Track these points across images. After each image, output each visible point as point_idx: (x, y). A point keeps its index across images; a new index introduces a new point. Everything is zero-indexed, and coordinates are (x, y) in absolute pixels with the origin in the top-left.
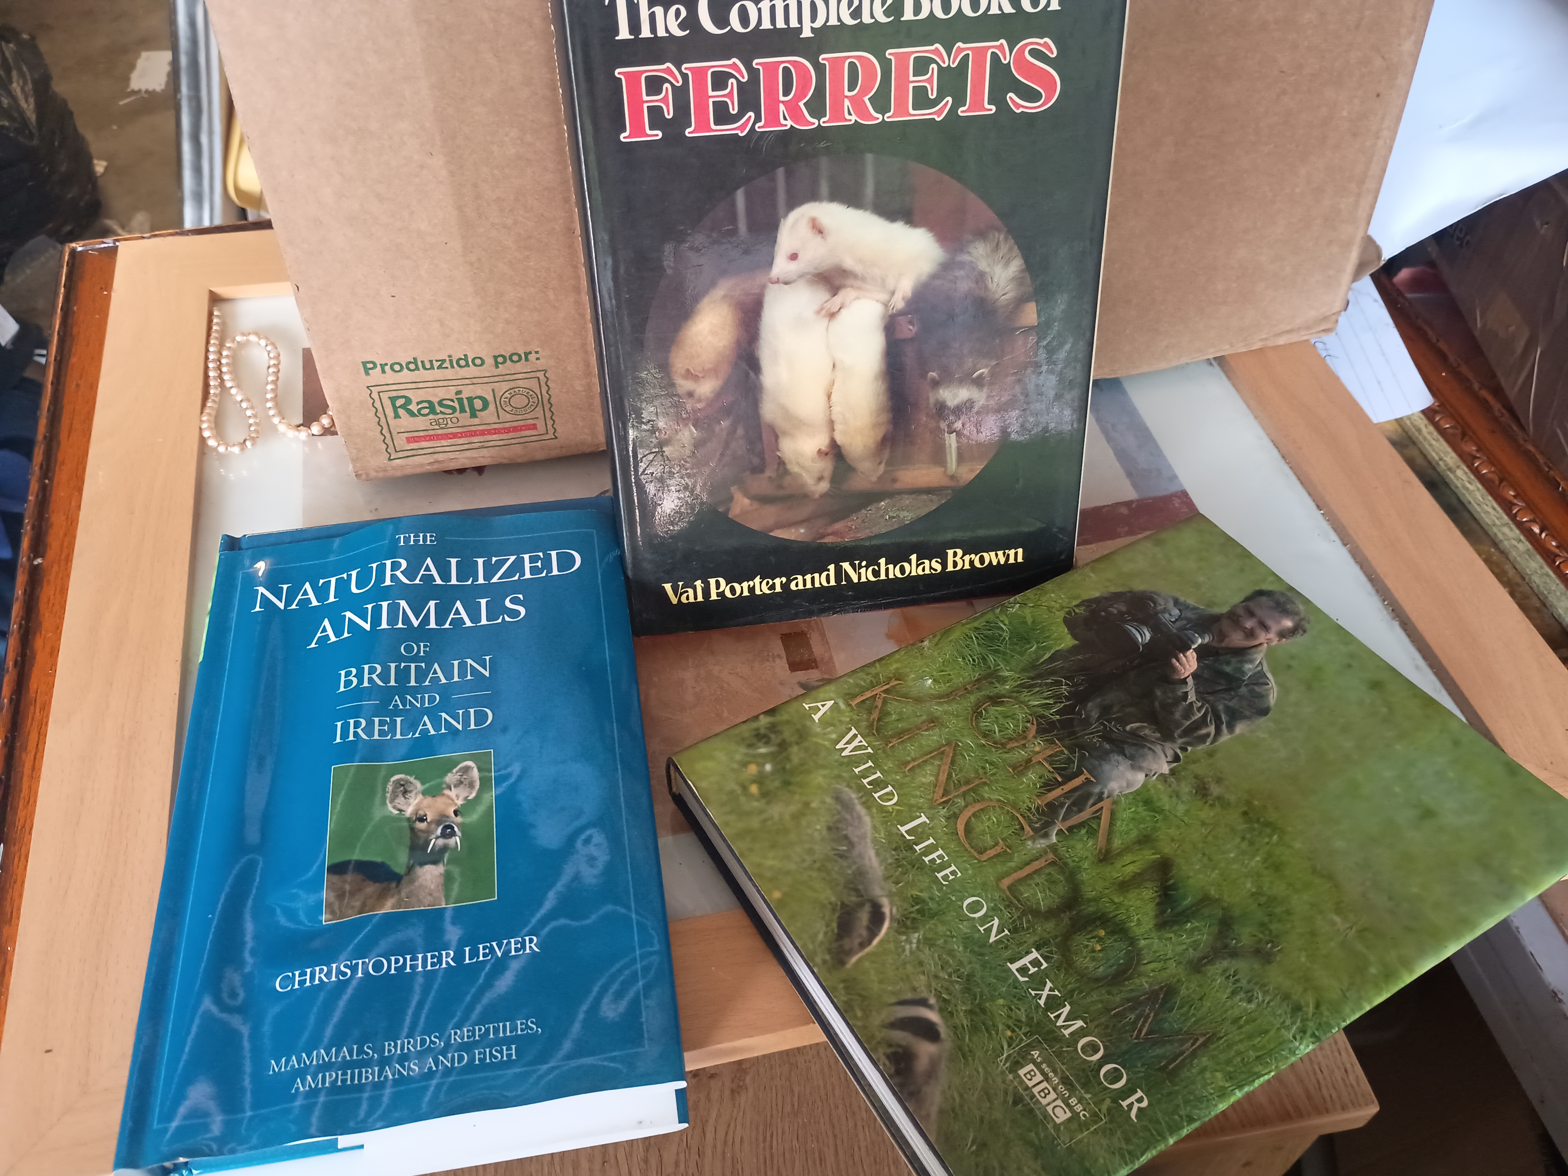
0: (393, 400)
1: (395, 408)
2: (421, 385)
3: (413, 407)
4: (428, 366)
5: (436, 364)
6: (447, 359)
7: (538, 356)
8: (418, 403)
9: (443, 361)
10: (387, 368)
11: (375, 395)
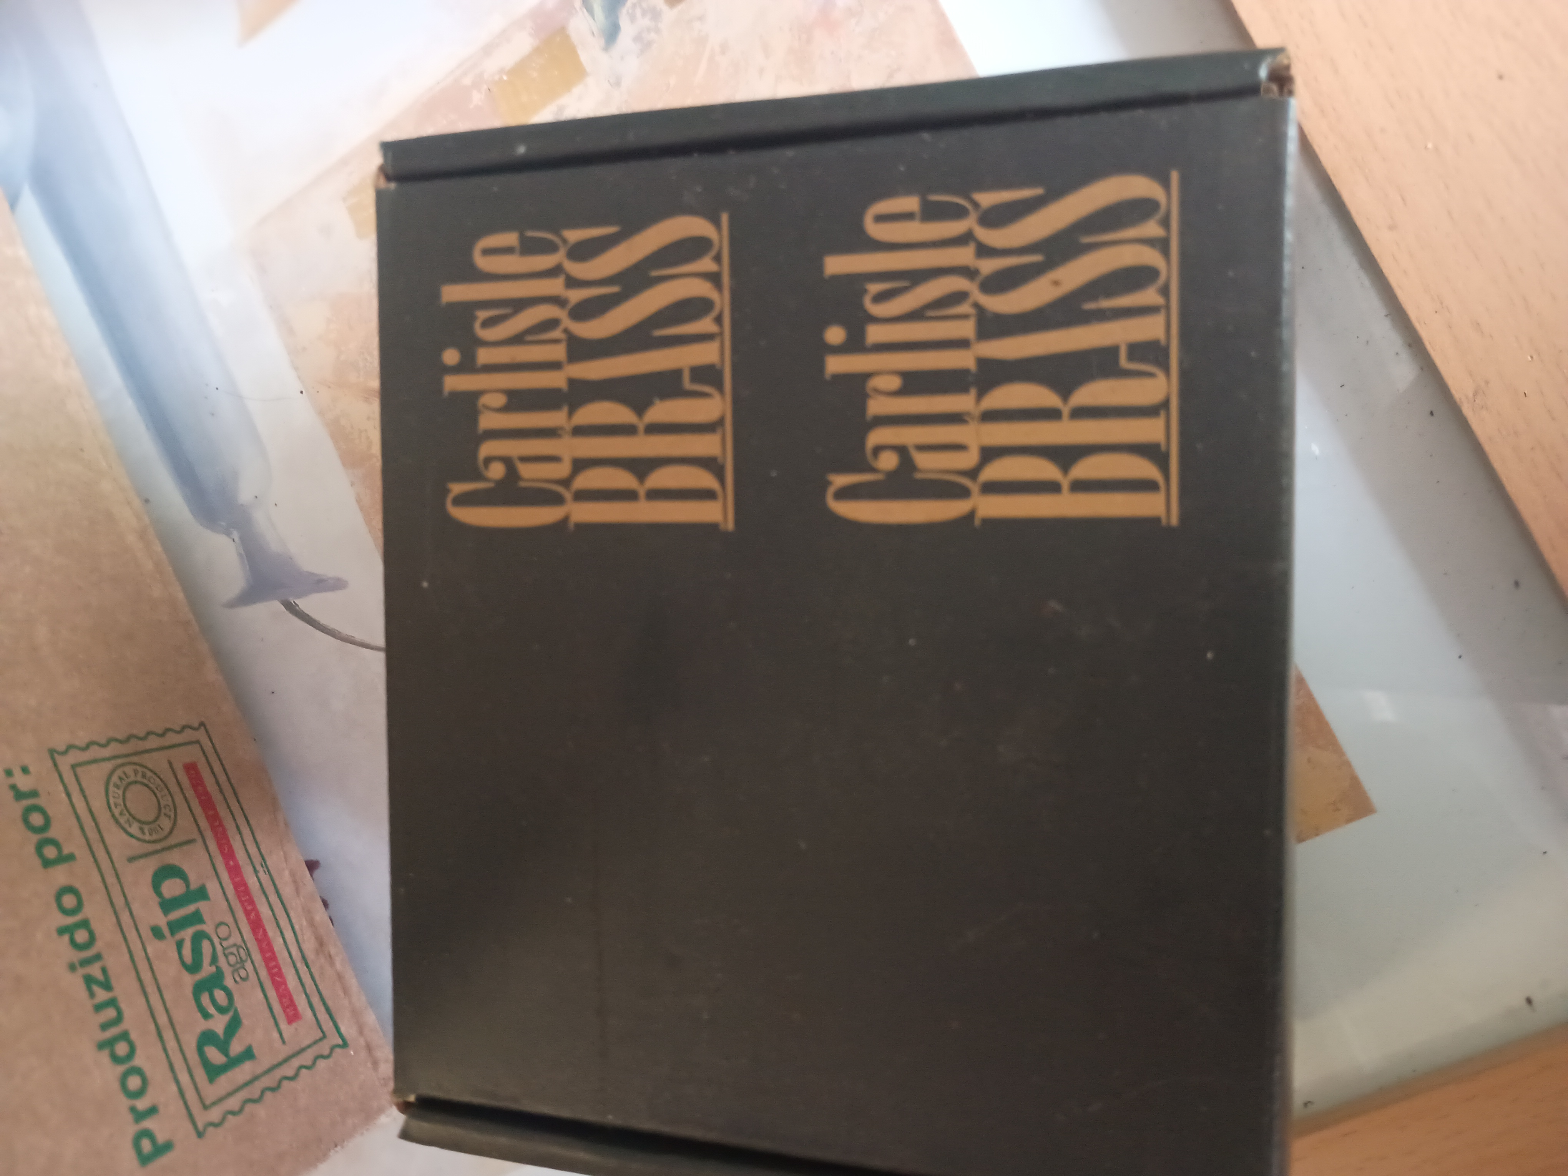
0: (213, 1072)
1: (233, 1062)
2: (163, 1019)
3: (219, 1024)
5: (102, 995)
6: (81, 971)
7: (17, 772)
8: (206, 1015)
9: (89, 980)
10: (142, 1104)
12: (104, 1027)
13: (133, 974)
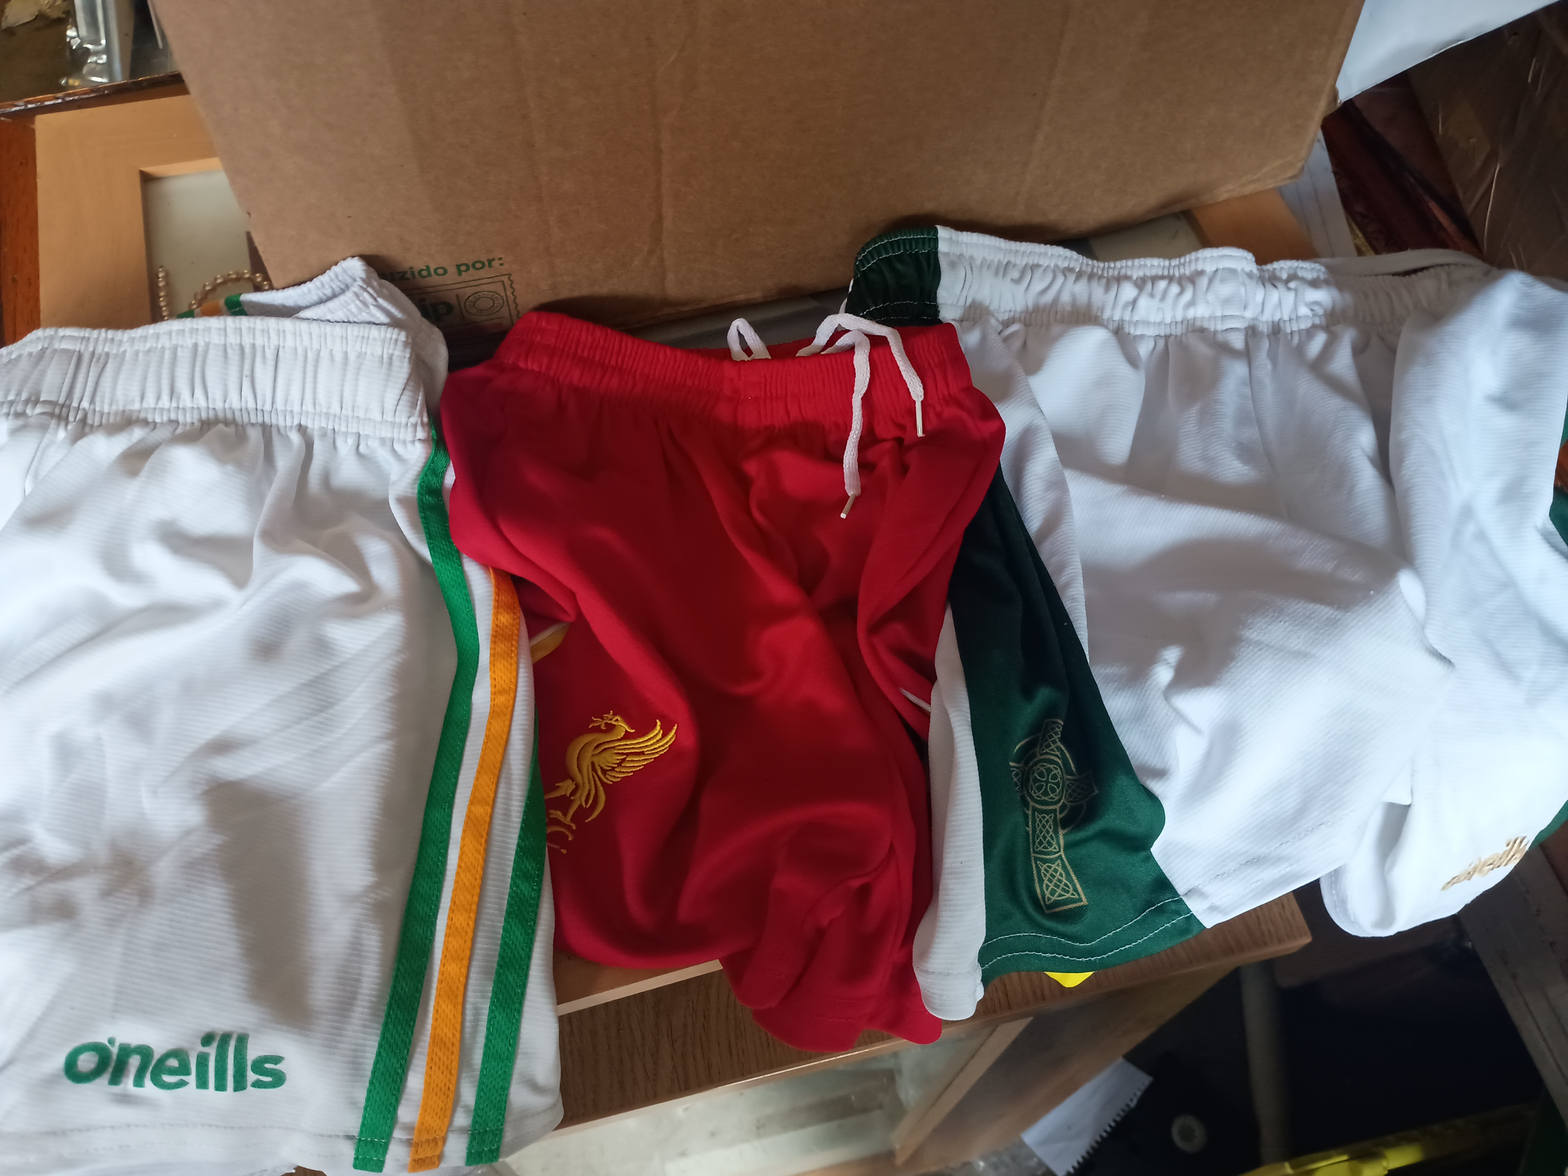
6: (409, 271)
7: (501, 262)
9: (405, 273)
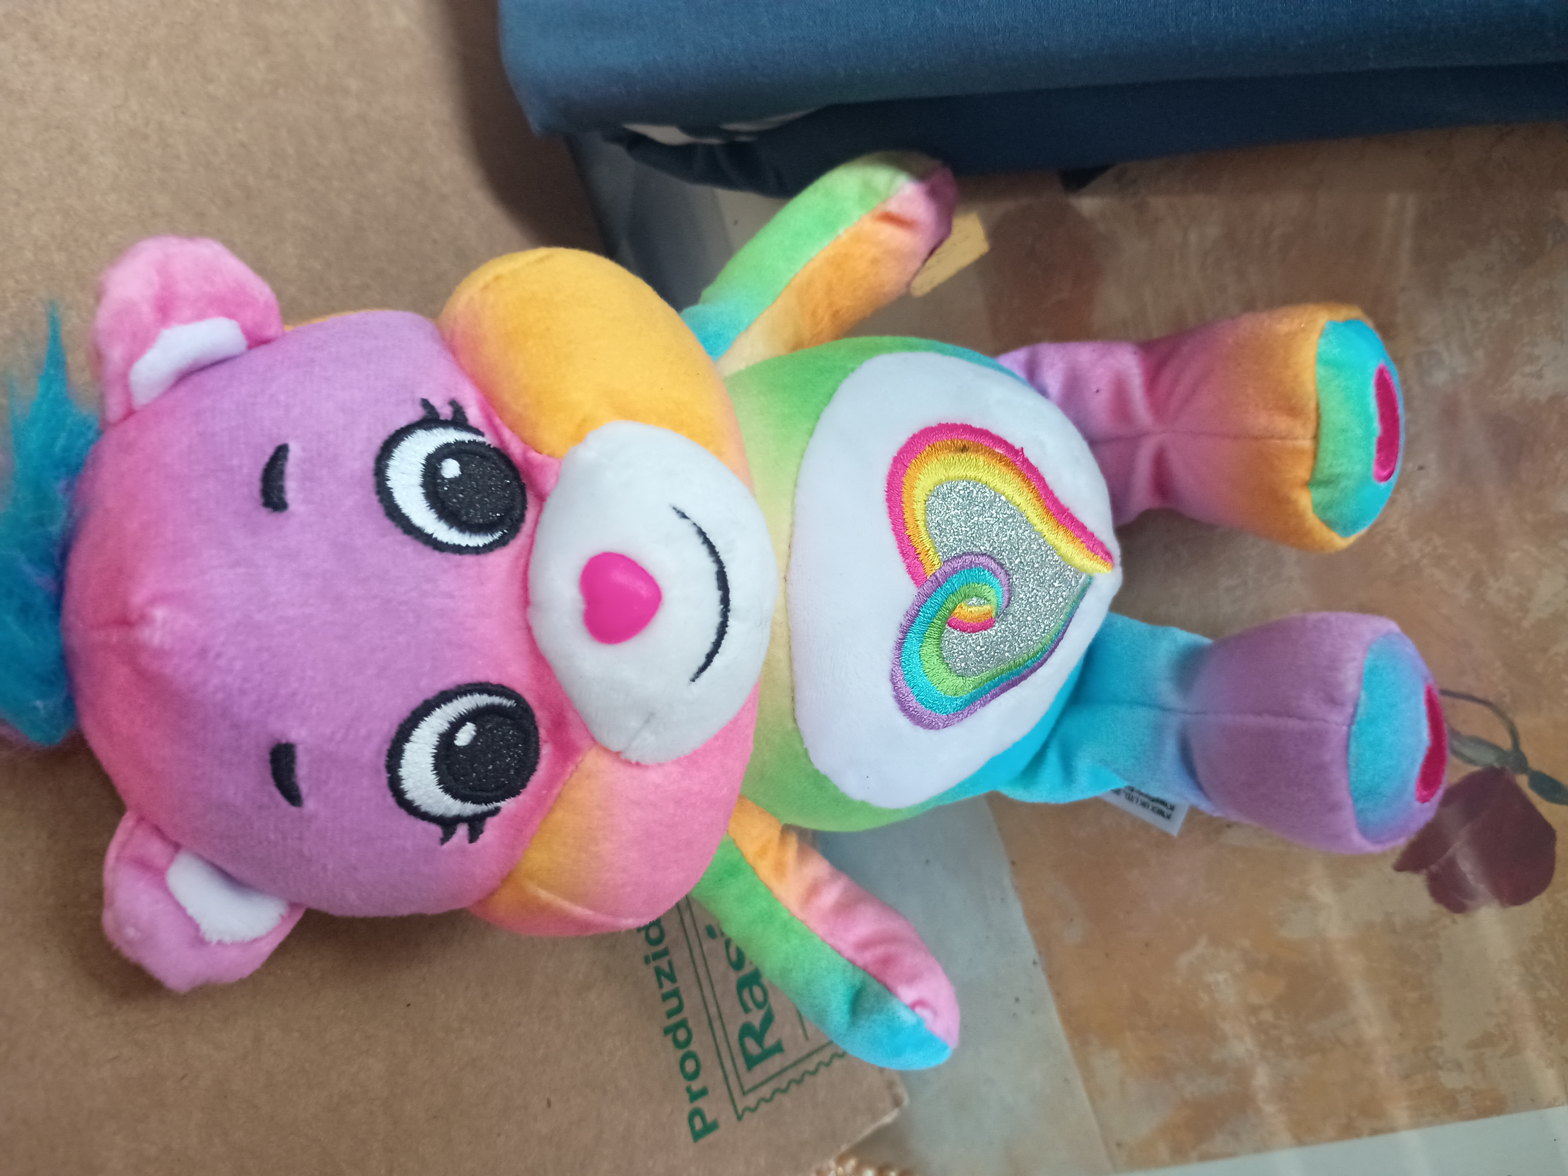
0: (751, 1062)
1: (766, 1054)
2: (713, 1010)
3: (756, 1018)
4: (673, 1003)
5: (668, 986)
6: (653, 964)
8: (747, 1010)
9: (659, 972)
10: (696, 1086)
11: (751, 1100)
12: (670, 1014)
13: (691, 969)
